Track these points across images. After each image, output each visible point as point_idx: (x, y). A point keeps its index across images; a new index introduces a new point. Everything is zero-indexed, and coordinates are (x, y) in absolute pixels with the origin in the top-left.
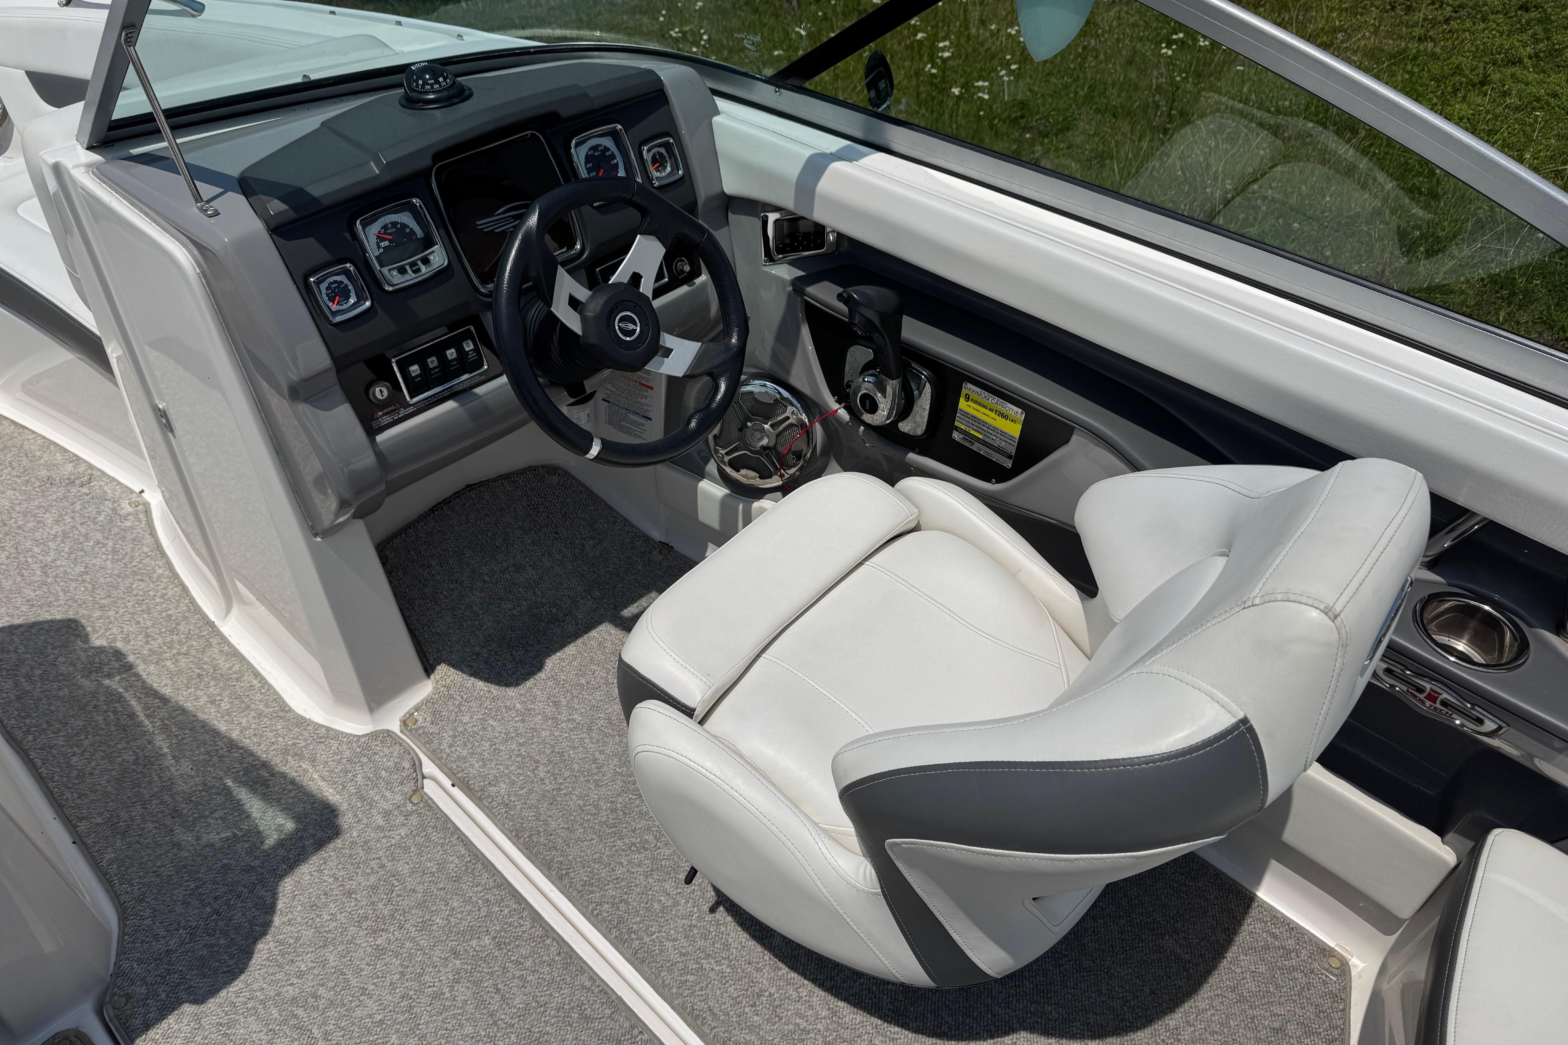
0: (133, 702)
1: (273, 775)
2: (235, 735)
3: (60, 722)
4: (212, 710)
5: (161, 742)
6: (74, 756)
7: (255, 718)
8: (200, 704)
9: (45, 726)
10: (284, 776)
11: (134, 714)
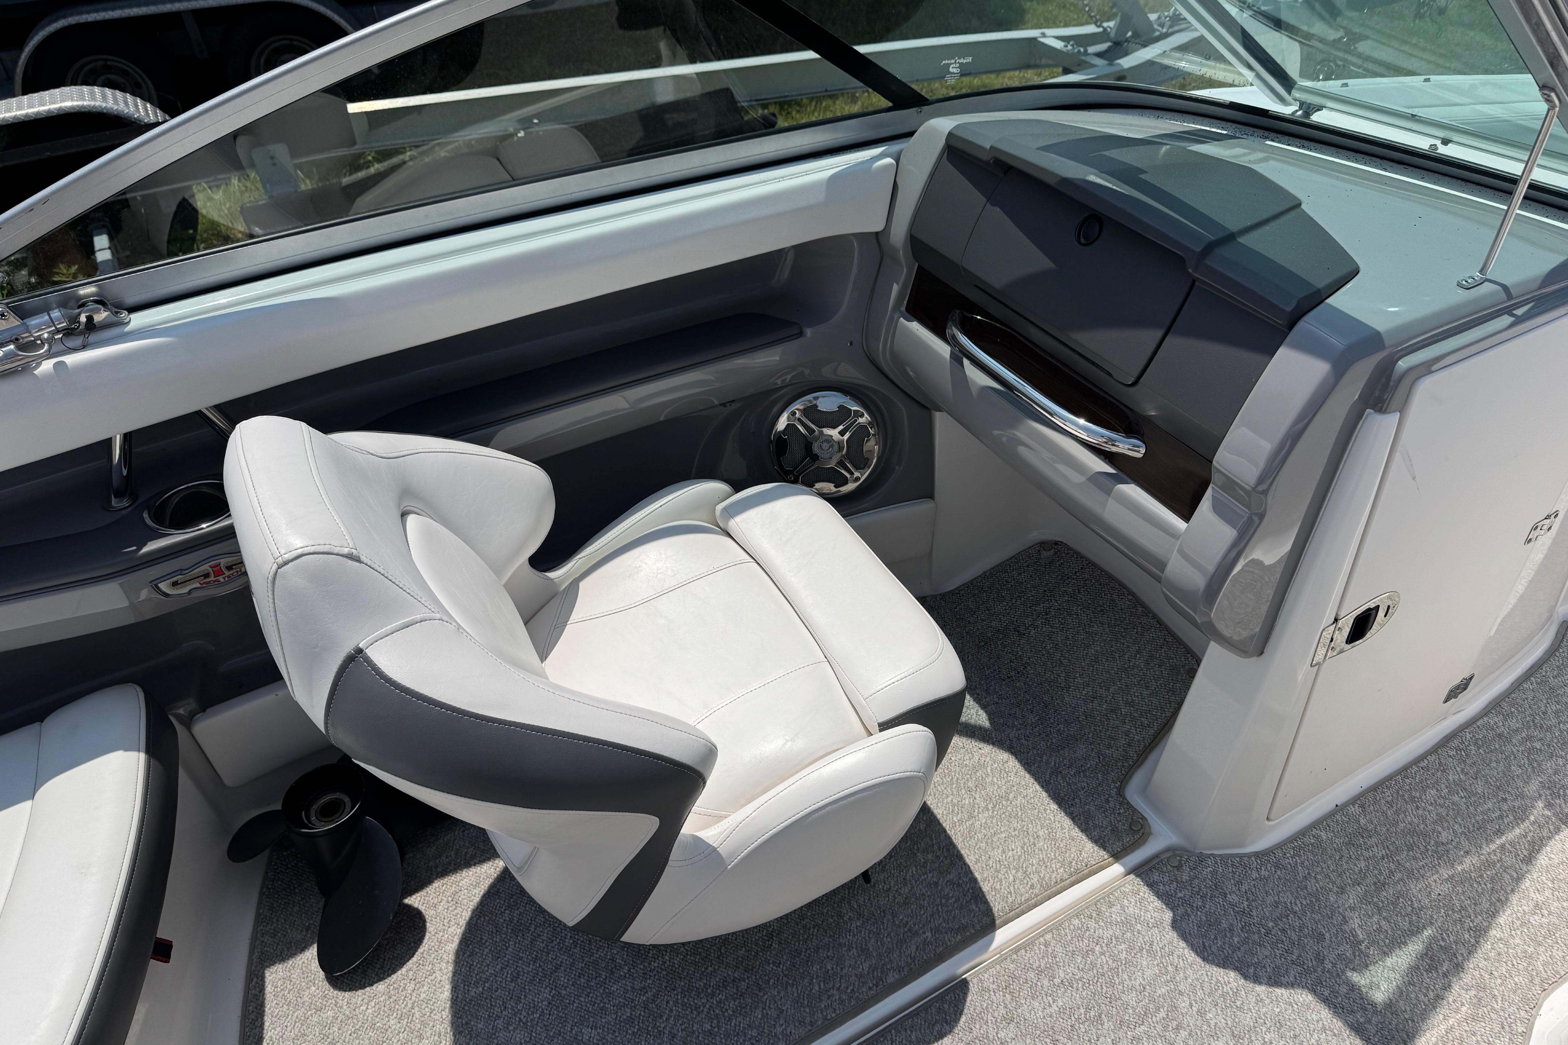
0: (1517, 831)
1: (1445, 975)
2: (1494, 932)
3: (1478, 772)
4: (1526, 908)
5: (1468, 863)
6: (1437, 790)
7: (1525, 952)
8: (1532, 895)
9: (1469, 762)
10: (1447, 987)
11: (1502, 834)
